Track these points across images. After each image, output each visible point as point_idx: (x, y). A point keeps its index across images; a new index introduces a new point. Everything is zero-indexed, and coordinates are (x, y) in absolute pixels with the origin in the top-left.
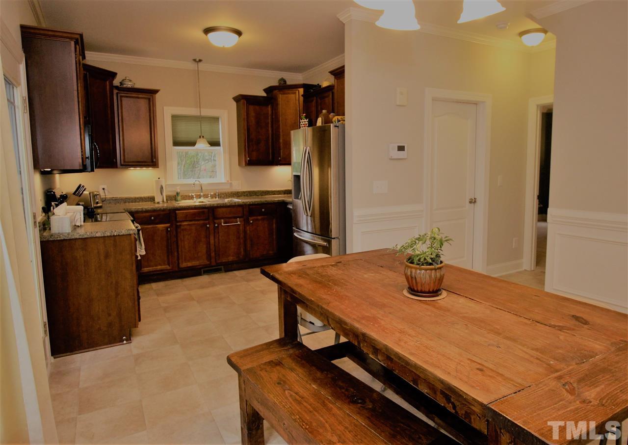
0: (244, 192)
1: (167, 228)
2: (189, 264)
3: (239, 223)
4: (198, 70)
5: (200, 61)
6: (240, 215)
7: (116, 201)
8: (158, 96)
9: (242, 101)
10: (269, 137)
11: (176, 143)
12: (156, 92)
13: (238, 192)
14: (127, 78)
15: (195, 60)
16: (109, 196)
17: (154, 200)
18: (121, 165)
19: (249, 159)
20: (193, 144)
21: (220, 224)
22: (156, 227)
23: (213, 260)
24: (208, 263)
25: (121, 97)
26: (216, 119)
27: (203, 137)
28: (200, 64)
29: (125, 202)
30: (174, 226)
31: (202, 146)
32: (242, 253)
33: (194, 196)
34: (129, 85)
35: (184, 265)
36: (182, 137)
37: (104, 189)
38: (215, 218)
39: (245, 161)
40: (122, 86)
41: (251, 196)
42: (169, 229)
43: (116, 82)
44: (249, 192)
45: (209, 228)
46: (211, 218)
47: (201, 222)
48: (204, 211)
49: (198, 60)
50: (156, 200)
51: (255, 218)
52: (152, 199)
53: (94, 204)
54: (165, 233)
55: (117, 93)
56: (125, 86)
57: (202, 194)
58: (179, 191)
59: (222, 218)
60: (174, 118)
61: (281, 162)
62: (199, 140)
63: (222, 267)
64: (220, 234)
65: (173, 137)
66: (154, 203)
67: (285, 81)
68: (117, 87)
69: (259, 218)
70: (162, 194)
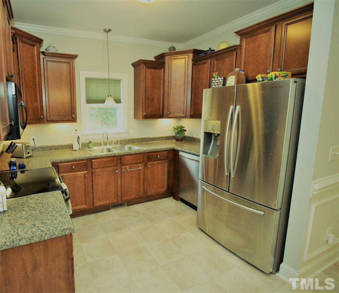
0: (137, 139)
1: (85, 175)
2: (102, 203)
3: (140, 168)
4: (108, 40)
5: (110, 30)
6: (141, 161)
7: (44, 149)
8: (76, 61)
9: (142, 65)
10: (160, 95)
11: (89, 101)
12: (74, 57)
13: (133, 139)
14: (52, 45)
15: (105, 30)
16: (38, 145)
17: (72, 148)
18: (47, 121)
19: (145, 114)
20: (103, 101)
21: (126, 169)
22: (76, 174)
23: (120, 198)
24: (116, 201)
25: (47, 61)
26: (118, 81)
27: (111, 96)
28: (109, 33)
29: (50, 150)
30: (91, 172)
31: (110, 103)
32: (142, 191)
33: (102, 144)
34: (52, 50)
35: (97, 204)
36: (94, 95)
37: (34, 139)
38: (122, 164)
39: (143, 116)
40: (47, 52)
41: (142, 141)
42: (86, 176)
43: (43, 49)
44: (141, 139)
45: (117, 173)
46: (119, 165)
47: (112, 168)
48: (114, 159)
49: (107, 30)
50: (75, 148)
51: (152, 162)
52: (71, 147)
53: (26, 155)
54: (83, 179)
55: (43, 58)
56: (49, 51)
57: (108, 142)
58: (91, 140)
59: (128, 164)
60: (87, 80)
61: (169, 116)
62: (107, 98)
63: (126, 202)
64: (125, 177)
65: (86, 96)
66: (72, 150)
67: (174, 49)
68: (43, 53)
69: (155, 162)
70: (79, 144)
